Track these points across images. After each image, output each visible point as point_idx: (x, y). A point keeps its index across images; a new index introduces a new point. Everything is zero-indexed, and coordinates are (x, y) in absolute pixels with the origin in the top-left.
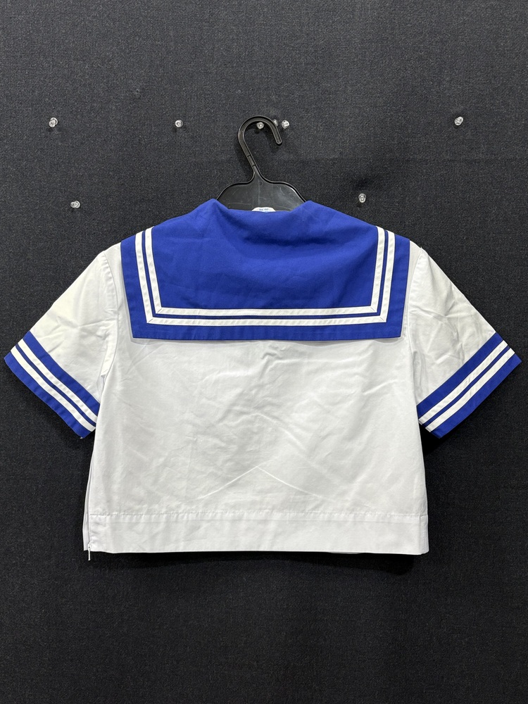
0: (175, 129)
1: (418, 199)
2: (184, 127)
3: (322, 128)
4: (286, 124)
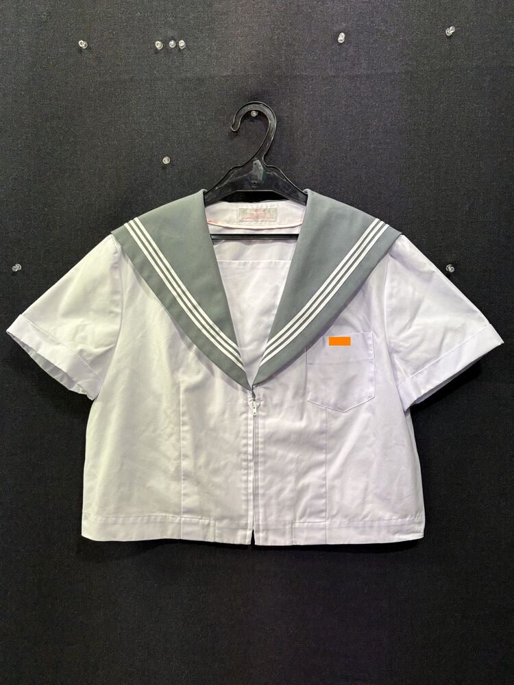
0: (80, 49)
1: (305, 113)
2: (88, 48)
3: (215, 47)
4: (182, 43)
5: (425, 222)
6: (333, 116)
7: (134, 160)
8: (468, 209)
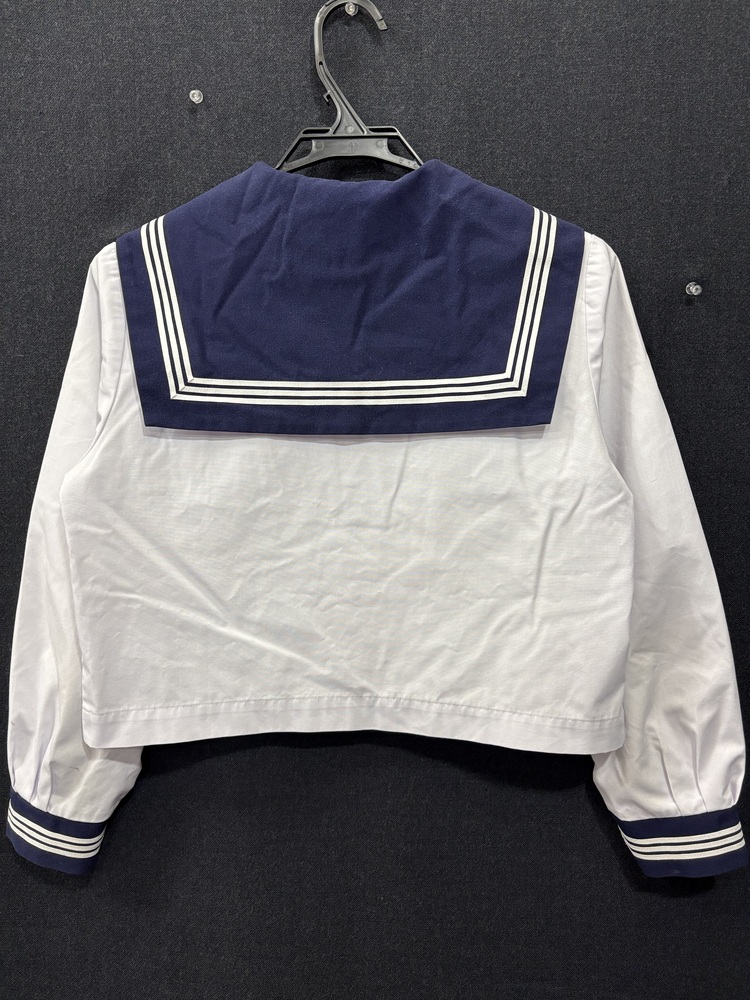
5: (650, 208)
6: (491, 14)
7: (139, 96)
8: (726, 182)
